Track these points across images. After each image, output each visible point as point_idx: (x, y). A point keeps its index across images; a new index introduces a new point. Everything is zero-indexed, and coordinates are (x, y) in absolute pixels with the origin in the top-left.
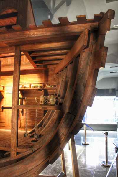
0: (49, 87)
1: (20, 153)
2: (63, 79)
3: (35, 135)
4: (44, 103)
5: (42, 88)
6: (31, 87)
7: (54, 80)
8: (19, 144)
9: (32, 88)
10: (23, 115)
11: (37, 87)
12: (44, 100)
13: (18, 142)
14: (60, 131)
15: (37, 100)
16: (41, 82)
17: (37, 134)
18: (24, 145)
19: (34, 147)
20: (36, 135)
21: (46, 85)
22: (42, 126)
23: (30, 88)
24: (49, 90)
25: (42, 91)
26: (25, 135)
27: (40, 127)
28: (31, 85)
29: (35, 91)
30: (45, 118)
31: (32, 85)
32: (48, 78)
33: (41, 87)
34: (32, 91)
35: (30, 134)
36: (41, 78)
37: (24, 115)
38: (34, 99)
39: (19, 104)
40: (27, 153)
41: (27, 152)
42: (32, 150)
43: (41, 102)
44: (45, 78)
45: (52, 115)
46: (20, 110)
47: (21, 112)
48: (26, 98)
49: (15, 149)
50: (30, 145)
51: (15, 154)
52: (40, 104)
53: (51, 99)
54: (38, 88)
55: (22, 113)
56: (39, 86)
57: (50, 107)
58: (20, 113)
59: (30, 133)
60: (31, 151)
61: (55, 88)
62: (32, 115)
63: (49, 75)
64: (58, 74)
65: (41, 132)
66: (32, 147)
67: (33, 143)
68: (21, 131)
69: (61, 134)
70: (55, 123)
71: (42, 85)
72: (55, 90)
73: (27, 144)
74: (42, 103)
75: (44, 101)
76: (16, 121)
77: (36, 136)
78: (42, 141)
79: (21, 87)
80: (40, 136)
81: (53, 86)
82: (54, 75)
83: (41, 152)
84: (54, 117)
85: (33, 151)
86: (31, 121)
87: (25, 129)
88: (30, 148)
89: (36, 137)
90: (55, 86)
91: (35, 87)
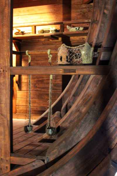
0: (73, 30)
1: (19, 166)
2: (106, 11)
3: (48, 128)
4: (67, 61)
5: (58, 33)
6: (35, 33)
7: (84, 15)
8: (16, 148)
9: (37, 34)
10: (20, 88)
11: (49, 31)
12: (68, 55)
13: (14, 143)
14: (110, 121)
15: (51, 56)
16: (55, 22)
17: (52, 126)
18: (25, 148)
19: (47, 155)
20: (51, 128)
21: (67, 26)
22: (60, 111)
23: (34, 35)
24: (72, 38)
25: (57, 39)
26: (26, 129)
27: (57, 112)
28: (35, 26)
29: (43, 40)
30: (66, 93)
31: (39, 29)
32: (70, 13)
33: (56, 31)
34: (38, 41)
35: (37, 126)
36: (55, 12)
37: (24, 87)
38: (44, 53)
39: (14, 64)
40: (34, 166)
41: (34, 164)
42: (44, 161)
43: (61, 59)
44: (64, 14)
45: (83, 88)
46: (16, 78)
47: (17, 82)
48: (27, 51)
49: (8, 158)
50: (37, 148)
51: (7, 167)
52: (59, 62)
53: (83, 52)
54: (51, 32)
55: (18, 85)
56: (52, 29)
57: (82, 69)
58: (16, 86)
59: (35, 124)
60: (42, 162)
61: (86, 31)
62: (39, 87)
63: (72, 6)
64: (92, 4)
65: (60, 123)
66: (42, 153)
67: (44, 144)
68: (19, 121)
69: (114, 127)
70: (94, 103)
71: (58, 27)
72: (85, 37)
73: (31, 148)
74: (64, 62)
75: (67, 57)
76: (8, 101)
77: (50, 130)
78: (64, 142)
79: (16, 34)
80: (59, 131)
81: (81, 29)
82: (84, 6)
83: (67, 167)
84: (89, 90)
85: (46, 162)
86: (37, 100)
87: (26, 115)
88: (39, 157)
89: (50, 132)
90: (86, 29)
91: (43, 32)
